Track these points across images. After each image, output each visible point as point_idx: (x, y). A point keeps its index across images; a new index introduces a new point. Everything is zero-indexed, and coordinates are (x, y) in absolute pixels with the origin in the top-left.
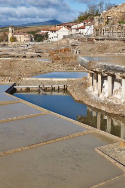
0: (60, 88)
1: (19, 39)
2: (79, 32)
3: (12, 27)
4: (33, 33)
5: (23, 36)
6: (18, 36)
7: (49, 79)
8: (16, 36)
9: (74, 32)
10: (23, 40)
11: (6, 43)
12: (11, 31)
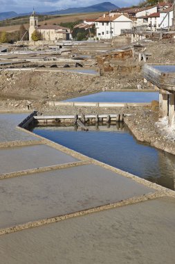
0: (112, 119)
1: (46, 36)
2: (149, 23)
3: (35, 15)
4: (70, 25)
5: (53, 30)
6: (44, 32)
7: (94, 105)
8: (42, 31)
9: (140, 22)
10: (53, 38)
11: (26, 44)
12: (34, 23)
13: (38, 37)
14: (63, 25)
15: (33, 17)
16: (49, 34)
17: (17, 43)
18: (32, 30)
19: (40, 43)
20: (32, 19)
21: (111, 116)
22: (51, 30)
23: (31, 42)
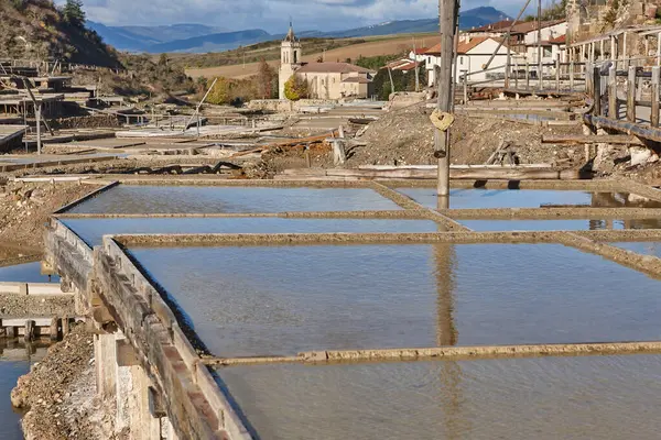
0: (44, 332)
2: (554, 57)
3: (293, 38)
5: (337, 75)
6: (314, 78)
8: (310, 76)
10: (335, 93)
11: (270, 107)
12: (291, 57)
13: (301, 90)
14: (362, 63)
15: (289, 44)
16: (326, 83)
17: (250, 106)
18: (285, 74)
19: (303, 105)
20: (286, 49)
21: (39, 322)
22: (332, 75)
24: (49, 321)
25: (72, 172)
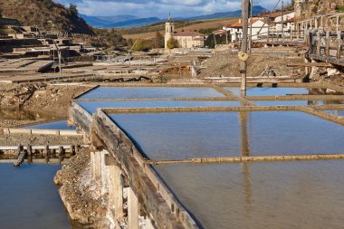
0: (67, 151)
1: (183, 44)
2: (288, 28)
3: (171, 21)
4: (209, 31)
5: (190, 37)
6: (180, 39)
8: (178, 38)
10: (189, 46)
11: (161, 52)
12: (169, 29)
13: (174, 44)
14: (202, 31)
15: (169, 23)
16: (185, 41)
17: (152, 51)
18: (167, 37)
19: (175, 51)
20: (168, 26)
21: (65, 147)
22: (188, 37)
23: (166, 50)
24: (69, 147)
25: (75, 81)
